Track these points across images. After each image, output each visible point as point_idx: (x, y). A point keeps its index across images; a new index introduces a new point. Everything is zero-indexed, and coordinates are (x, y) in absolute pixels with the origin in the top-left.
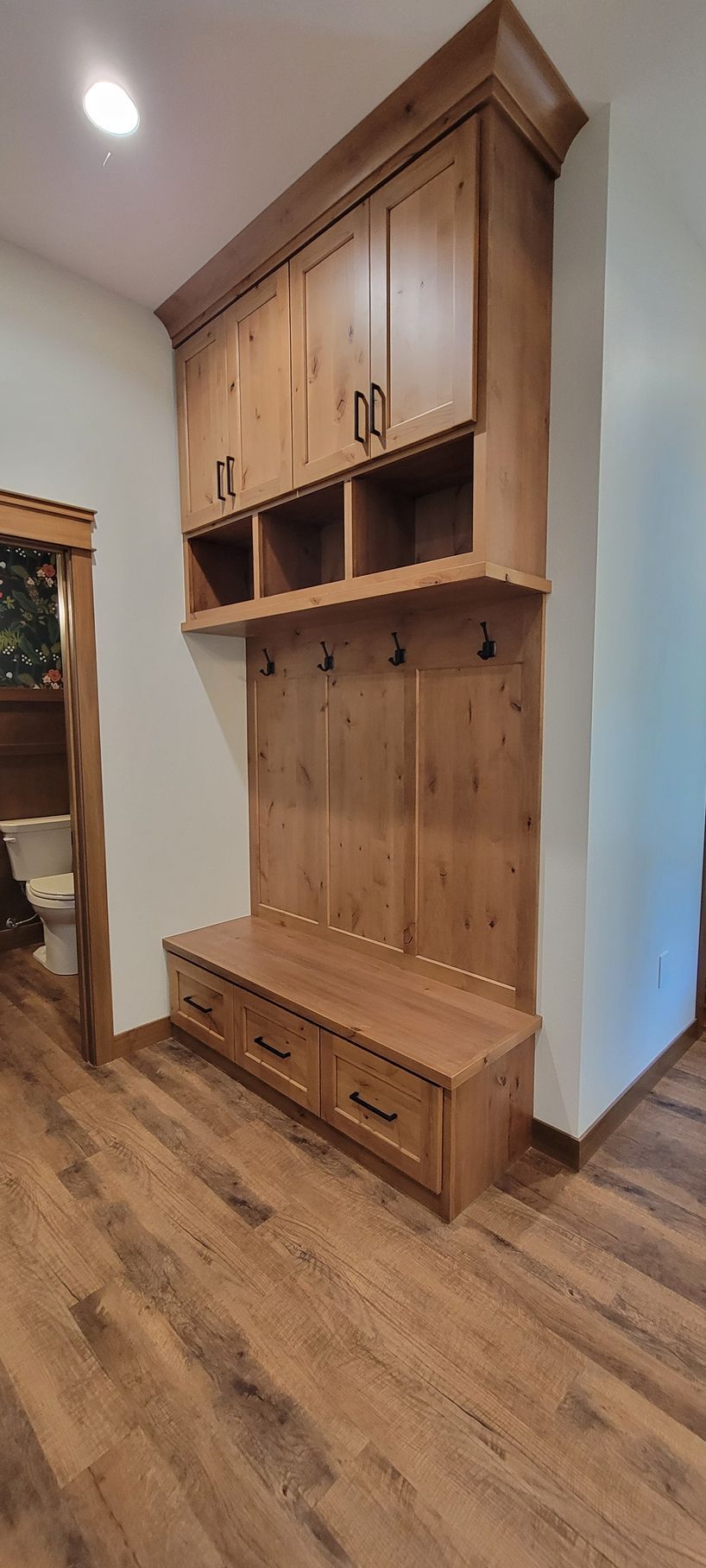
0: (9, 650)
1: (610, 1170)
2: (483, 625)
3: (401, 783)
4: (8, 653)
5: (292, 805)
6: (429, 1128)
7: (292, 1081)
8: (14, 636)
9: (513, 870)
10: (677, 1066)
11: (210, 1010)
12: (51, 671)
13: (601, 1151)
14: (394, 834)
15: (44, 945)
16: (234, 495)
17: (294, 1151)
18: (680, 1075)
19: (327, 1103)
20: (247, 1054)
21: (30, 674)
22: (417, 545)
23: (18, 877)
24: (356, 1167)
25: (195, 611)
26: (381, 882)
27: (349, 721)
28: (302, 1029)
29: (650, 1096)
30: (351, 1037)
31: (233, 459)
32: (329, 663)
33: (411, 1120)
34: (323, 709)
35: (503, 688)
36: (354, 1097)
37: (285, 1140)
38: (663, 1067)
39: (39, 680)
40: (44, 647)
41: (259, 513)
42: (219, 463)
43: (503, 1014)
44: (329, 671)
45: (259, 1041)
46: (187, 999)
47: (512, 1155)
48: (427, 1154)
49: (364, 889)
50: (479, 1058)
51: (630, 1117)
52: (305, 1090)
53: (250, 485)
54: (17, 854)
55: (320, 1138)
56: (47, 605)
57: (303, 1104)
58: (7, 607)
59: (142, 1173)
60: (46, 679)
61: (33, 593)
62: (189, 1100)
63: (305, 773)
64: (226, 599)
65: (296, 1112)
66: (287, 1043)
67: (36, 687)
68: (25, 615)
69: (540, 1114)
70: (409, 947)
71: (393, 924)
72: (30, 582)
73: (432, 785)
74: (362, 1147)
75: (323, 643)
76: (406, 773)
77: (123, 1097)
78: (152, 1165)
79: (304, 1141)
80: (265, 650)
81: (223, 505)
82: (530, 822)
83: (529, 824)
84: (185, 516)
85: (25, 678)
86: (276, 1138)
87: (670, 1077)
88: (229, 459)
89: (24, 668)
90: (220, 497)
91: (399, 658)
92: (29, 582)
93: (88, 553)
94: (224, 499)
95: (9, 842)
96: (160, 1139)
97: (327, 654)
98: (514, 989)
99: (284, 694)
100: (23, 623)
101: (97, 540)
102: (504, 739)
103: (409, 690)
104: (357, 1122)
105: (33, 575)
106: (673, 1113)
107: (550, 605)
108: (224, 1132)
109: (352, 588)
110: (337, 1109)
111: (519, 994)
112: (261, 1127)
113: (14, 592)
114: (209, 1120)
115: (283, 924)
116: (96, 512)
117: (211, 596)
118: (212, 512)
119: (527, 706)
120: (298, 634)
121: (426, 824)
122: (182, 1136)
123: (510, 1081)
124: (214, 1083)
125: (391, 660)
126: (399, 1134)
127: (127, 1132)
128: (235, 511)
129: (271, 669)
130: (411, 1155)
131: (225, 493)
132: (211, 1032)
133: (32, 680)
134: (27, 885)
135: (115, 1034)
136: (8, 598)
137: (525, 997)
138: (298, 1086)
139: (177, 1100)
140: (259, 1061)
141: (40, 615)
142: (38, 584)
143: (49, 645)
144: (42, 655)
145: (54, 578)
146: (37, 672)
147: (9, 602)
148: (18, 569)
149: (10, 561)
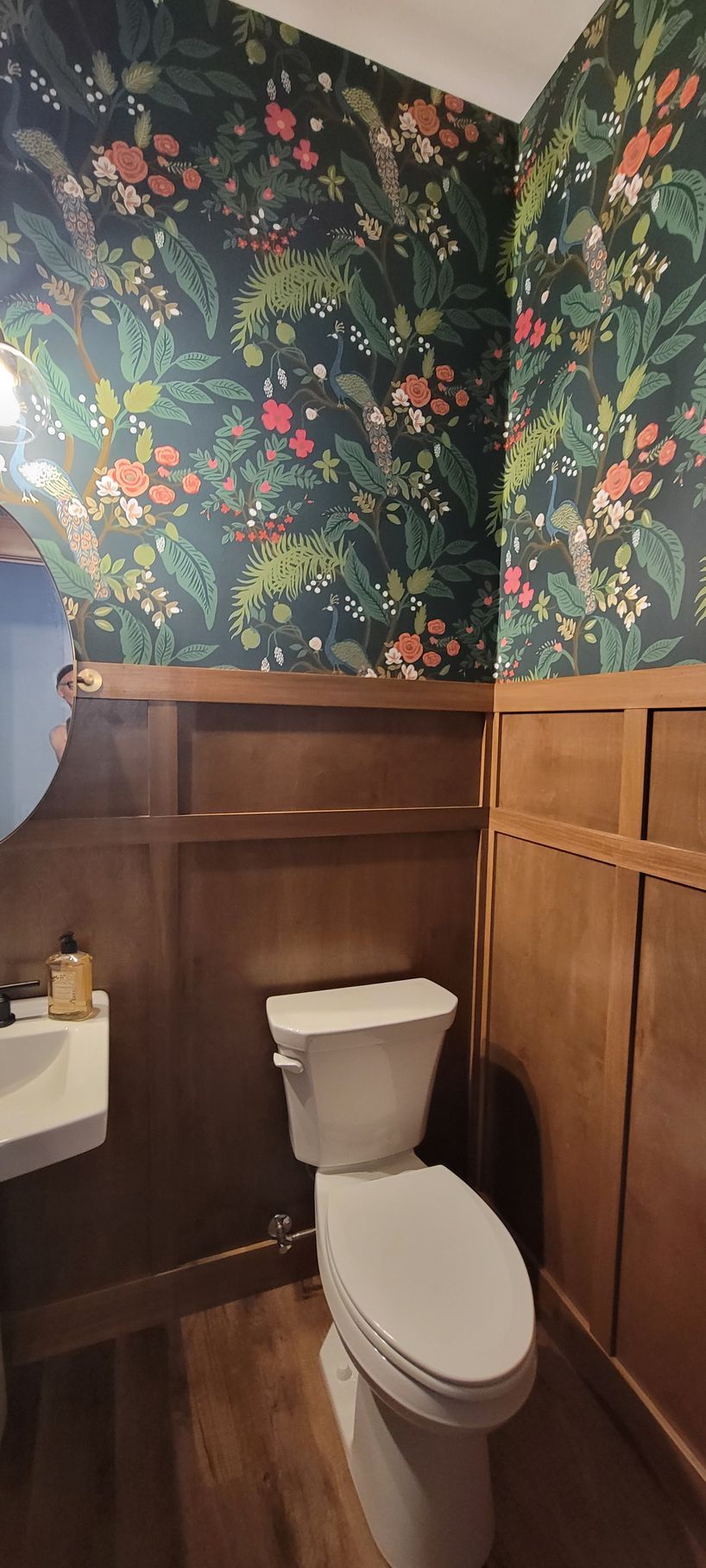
0: (319, 584)
4: (317, 591)
8: (332, 550)
12: (405, 637)
21: (360, 642)
23: (302, 1152)
39: (375, 655)
40: (394, 577)
54: (303, 1103)
58: (321, 477)
60: (393, 655)
61: (382, 445)
67: (371, 674)
68: (359, 500)
72: (376, 417)
85: (349, 652)
89: (349, 629)
92: (373, 417)
95: (286, 1069)
100: (354, 517)
105: (383, 399)
113: (338, 440)
133: (363, 656)
134: (319, 1170)
136: (327, 454)
141: (390, 500)
142: (392, 424)
143: (405, 575)
144: (389, 598)
145: (426, 411)
146: (375, 640)
147: (327, 464)
148: (353, 386)
149: (338, 361)
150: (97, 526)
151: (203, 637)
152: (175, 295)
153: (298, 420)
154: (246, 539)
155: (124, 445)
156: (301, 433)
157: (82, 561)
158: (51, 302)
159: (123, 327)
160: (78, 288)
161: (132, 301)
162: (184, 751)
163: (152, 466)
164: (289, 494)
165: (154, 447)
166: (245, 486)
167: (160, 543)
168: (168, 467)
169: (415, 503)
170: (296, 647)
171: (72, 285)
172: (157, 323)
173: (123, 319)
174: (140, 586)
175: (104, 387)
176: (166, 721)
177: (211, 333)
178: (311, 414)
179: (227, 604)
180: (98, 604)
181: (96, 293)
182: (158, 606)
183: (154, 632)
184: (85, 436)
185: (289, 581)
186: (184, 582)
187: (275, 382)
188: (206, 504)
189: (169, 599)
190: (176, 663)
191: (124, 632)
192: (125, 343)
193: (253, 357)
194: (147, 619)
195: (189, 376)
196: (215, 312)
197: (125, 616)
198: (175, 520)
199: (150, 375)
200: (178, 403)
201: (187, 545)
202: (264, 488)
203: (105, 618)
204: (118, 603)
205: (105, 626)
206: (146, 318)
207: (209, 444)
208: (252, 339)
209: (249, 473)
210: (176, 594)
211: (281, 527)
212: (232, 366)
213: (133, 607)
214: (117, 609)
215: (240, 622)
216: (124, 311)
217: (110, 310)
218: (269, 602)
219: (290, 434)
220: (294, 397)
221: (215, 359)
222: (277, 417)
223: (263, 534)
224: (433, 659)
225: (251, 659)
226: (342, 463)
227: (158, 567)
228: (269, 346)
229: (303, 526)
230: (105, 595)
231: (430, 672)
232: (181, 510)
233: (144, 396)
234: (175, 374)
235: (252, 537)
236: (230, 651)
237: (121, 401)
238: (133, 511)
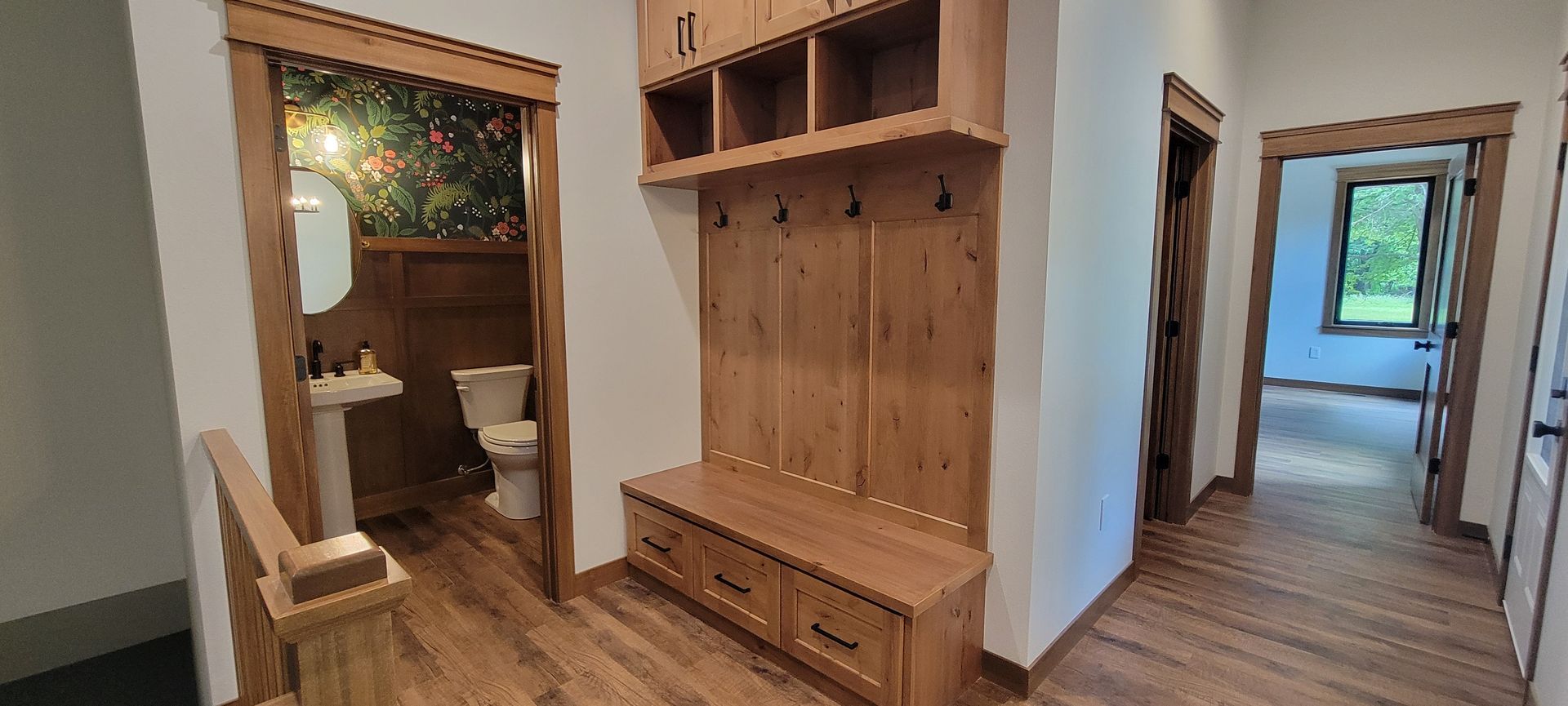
0: (460, 203)
1: (1057, 697)
2: (941, 177)
3: (854, 332)
4: (460, 205)
5: (744, 354)
6: (890, 653)
7: (752, 615)
8: (465, 189)
9: (967, 414)
10: (1114, 605)
11: (669, 549)
12: (501, 224)
13: (1047, 681)
14: (847, 382)
15: (495, 491)
16: (694, 50)
17: (756, 679)
18: (1120, 613)
19: (788, 635)
20: (706, 591)
21: (480, 226)
22: (873, 101)
23: (470, 425)
24: (816, 694)
25: (652, 164)
26: (833, 427)
27: (803, 272)
28: (763, 565)
29: (1091, 632)
30: (813, 572)
31: (694, 15)
32: (783, 216)
33: (872, 649)
34: (777, 261)
35: (959, 238)
36: (816, 627)
37: (747, 670)
38: (1103, 605)
39: (488, 231)
40: (493, 200)
41: (719, 68)
42: (680, 19)
43: (957, 551)
44: (783, 223)
45: (718, 577)
46: (645, 540)
47: (964, 684)
48: (887, 679)
49: (817, 435)
50: (939, 589)
51: (1073, 651)
52: (766, 623)
53: (711, 41)
54: (470, 401)
55: (779, 669)
56: (495, 159)
57: (764, 637)
58: (457, 160)
59: (614, 700)
60: (496, 231)
61: (483, 146)
62: (652, 635)
63: (758, 324)
64: (680, 154)
65: (756, 644)
66: (747, 579)
67: (486, 239)
68: (475, 168)
69: (991, 645)
70: (861, 489)
71: (845, 466)
72: (480, 135)
73: (886, 333)
74: (822, 676)
75: (778, 196)
76: (860, 322)
77: (588, 630)
78: (622, 691)
79: (765, 671)
80: (718, 203)
81: (683, 60)
82: (984, 368)
83: (983, 369)
84: (643, 71)
85: (475, 230)
86: (738, 669)
87: (1110, 615)
88: (691, 14)
89: (474, 221)
90: (681, 52)
91: (854, 210)
92: (478, 135)
93: (552, 106)
94: (684, 54)
95: (461, 391)
96: (628, 669)
97: (781, 207)
98: (966, 527)
99: (737, 246)
100: (473, 175)
101: (561, 94)
102: (959, 289)
103: (864, 242)
104: (818, 651)
105: (482, 128)
106: (1114, 647)
107: (1007, 160)
108: (687, 663)
109: (814, 141)
110: (797, 640)
111: (971, 532)
112: (722, 658)
113: (464, 145)
114: (673, 651)
115: (734, 469)
116: (561, 67)
117: (666, 150)
118: (671, 67)
119: (983, 258)
120: (752, 187)
121: (880, 369)
122: (648, 666)
123: (964, 613)
124: (673, 619)
125: (847, 212)
126: (859, 662)
127: (597, 663)
128: (696, 65)
129: (724, 222)
130: (871, 681)
131: (686, 48)
132: (670, 571)
133: (482, 231)
134: (479, 432)
135: (577, 572)
136: (459, 151)
137: (977, 535)
138: (758, 620)
139: (639, 633)
140: (718, 597)
141: (489, 168)
142: (487, 137)
143: (499, 198)
144: (492, 208)
145: (502, 132)
146: (487, 225)
147: (460, 155)
148: (468, 123)
149: (461, 114)
150: (362, 183)
151: (412, 226)
152: (389, 92)
153: (445, 138)
154: (427, 186)
155: (372, 151)
156: (447, 143)
157: (357, 196)
158: (338, 97)
159: (368, 105)
160: (348, 91)
161: (372, 95)
162: (406, 270)
163: (384, 158)
164: (443, 167)
165: (384, 151)
166: (426, 166)
167: (390, 188)
168: (391, 159)
169: (501, 169)
170: (452, 229)
171: (346, 90)
172: (382, 103)
173: (368, 102)
174: (382, 206)
175: (362, 129)
176: (399, 258)
177: (405, 104)
178: (451, 135)
179: (420, 212)
180: (366, 213)
181: (356, 93)
182: (391, 213)
183: (390, 224)
184: (355, 148)
185: (447, 202)
186: (401, 204)
187: (434, 123)
188: (409, 173)
189: (395, 211)
190: (400, 236)
191: (377, 225)
192: (370, 112)
193: (424, 114)
194: (386, 218)
195: (398, 123)
196: (406, 97)
197: (377, 218)
198: (395, 179)
199: (381, 123)
200: (396, 134)
201: (401, 189)
202: (433, 165)
203: (369, 219)
204: (374, 213)
205: (368, 221)
206: (378, 101)
207: (408, 149)
208: (425, 107)
209: (426, 160)
210: (398, 209)
211: (442, 181)
212: (415, 118)
213: (380, 214)
214: (374, 215)
215: (426, 219)
216: (368, 99)
217: (362, 99)
218: (438, 211)
219: (443, 143)
220: (443, 129)
221: (408, 115)
222: (436, 137)
223: (434, 184)
224: (514, 233)
225: (433, 234)
226: (466, 154)
227: (389, 198)
228: (431, 109)
229: (451, 180)
230: (368, 209)
231: (512, 238)
232: (398, 175)
233: (379, 131)
234: (392, 122)
235: (429, 185)
236: (422, 231)
237: (369, 134)
238: (377, 176)
